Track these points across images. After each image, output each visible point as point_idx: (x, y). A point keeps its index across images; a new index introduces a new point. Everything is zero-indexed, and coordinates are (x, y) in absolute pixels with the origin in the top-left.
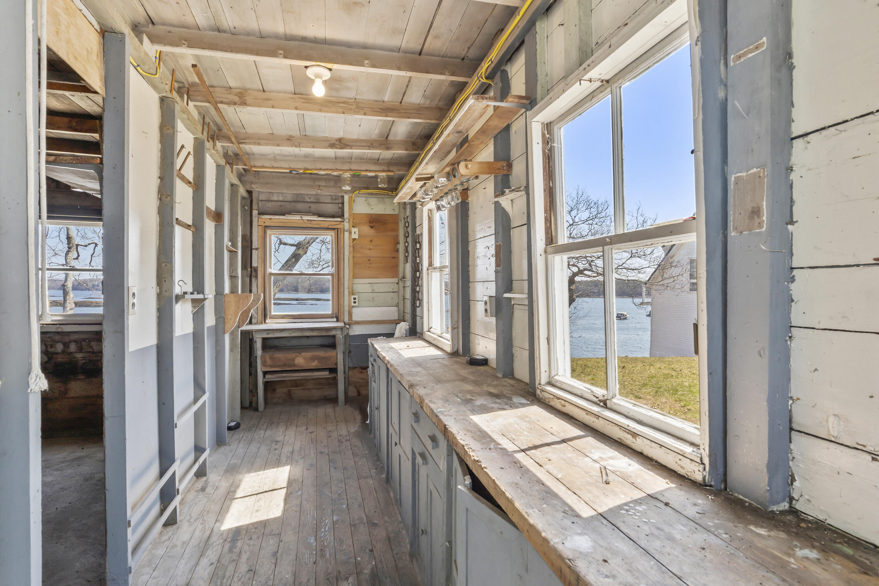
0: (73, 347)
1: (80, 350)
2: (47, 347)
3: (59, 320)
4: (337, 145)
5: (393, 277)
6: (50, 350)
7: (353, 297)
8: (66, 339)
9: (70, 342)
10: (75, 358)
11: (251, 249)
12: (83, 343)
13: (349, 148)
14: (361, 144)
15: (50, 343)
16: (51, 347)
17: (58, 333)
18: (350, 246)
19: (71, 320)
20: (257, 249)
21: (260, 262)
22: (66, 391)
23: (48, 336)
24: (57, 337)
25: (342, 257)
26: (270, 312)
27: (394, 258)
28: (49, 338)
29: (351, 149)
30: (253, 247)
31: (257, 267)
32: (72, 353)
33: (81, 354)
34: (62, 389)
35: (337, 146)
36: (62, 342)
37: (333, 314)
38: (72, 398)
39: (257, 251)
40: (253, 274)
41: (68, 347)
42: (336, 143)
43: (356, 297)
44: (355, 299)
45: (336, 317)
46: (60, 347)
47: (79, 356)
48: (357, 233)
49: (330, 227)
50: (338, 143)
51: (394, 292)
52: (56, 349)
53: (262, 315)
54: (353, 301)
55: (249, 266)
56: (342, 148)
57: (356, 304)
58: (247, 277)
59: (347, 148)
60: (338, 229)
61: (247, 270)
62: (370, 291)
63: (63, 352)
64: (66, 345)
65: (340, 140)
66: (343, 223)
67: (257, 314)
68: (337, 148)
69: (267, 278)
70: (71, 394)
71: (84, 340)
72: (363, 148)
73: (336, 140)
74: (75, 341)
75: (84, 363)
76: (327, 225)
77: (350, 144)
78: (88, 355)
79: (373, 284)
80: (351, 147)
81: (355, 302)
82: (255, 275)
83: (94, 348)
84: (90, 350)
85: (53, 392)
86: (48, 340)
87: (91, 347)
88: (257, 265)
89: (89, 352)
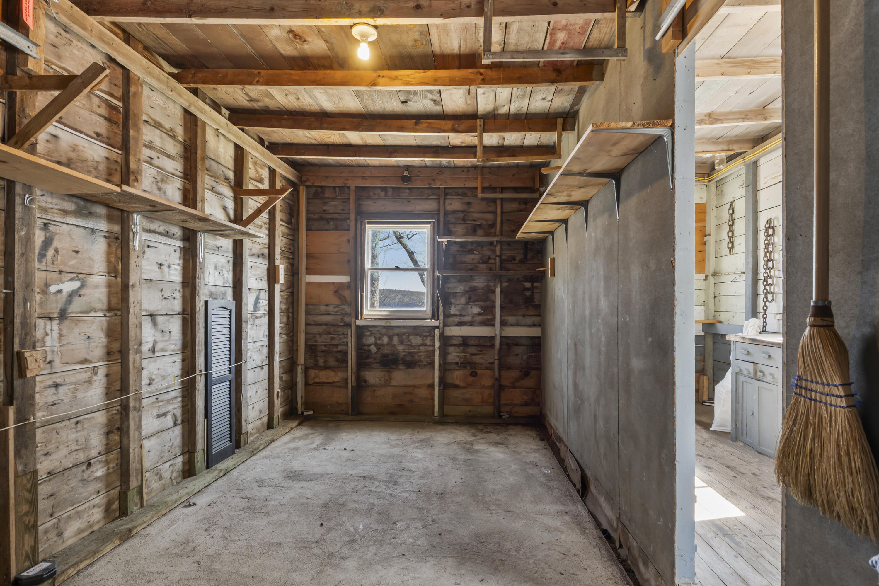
0: (396, 340)
1: (401, 343)
2: (376, 339)
3: (387, 315)
4: (706, 120)
6: (378, 342)
8: (391, 332)
9: (394, 335)
10: (397, 350)
12: (404, 337)
13: (720, 122)
14: (733, 117)
15: (378, 336)
16: (379, 340)
17: (384, 327)
19: (397, 315)
22: (390, 379)
23: (377, 329)
24: (384, 331)
28: (378, 331)
29: (722, 123)
32: (395, 345)
33: (402, 346)
34: (387, 378)
35: (706, 122)
36: (387, 335)
38: (394, 386)
41: (392, 340)
42: (705, 118)
46: (385, 340)
47: (401, 348)
50: (707, 118)
51: (700, 290)
52: (383, 341)
56: (711, 123)
59: (718, 122)
63: (388, 344)
64: (391, 338)
65: (710, 115)
68: (706, 124)
70: (394, 383)
71: (404, 334)
72: (735, 121)
73: (706, 116)
74: (398, 335)
75: (404, 355)
77: (721, 118)
78: (407, 347)
80: (722, 121)
83: (413, 341)
84: (409, 343)
85: (380, 380)
86: (377, 333)
87: (410, 341)
89: (408, 345)
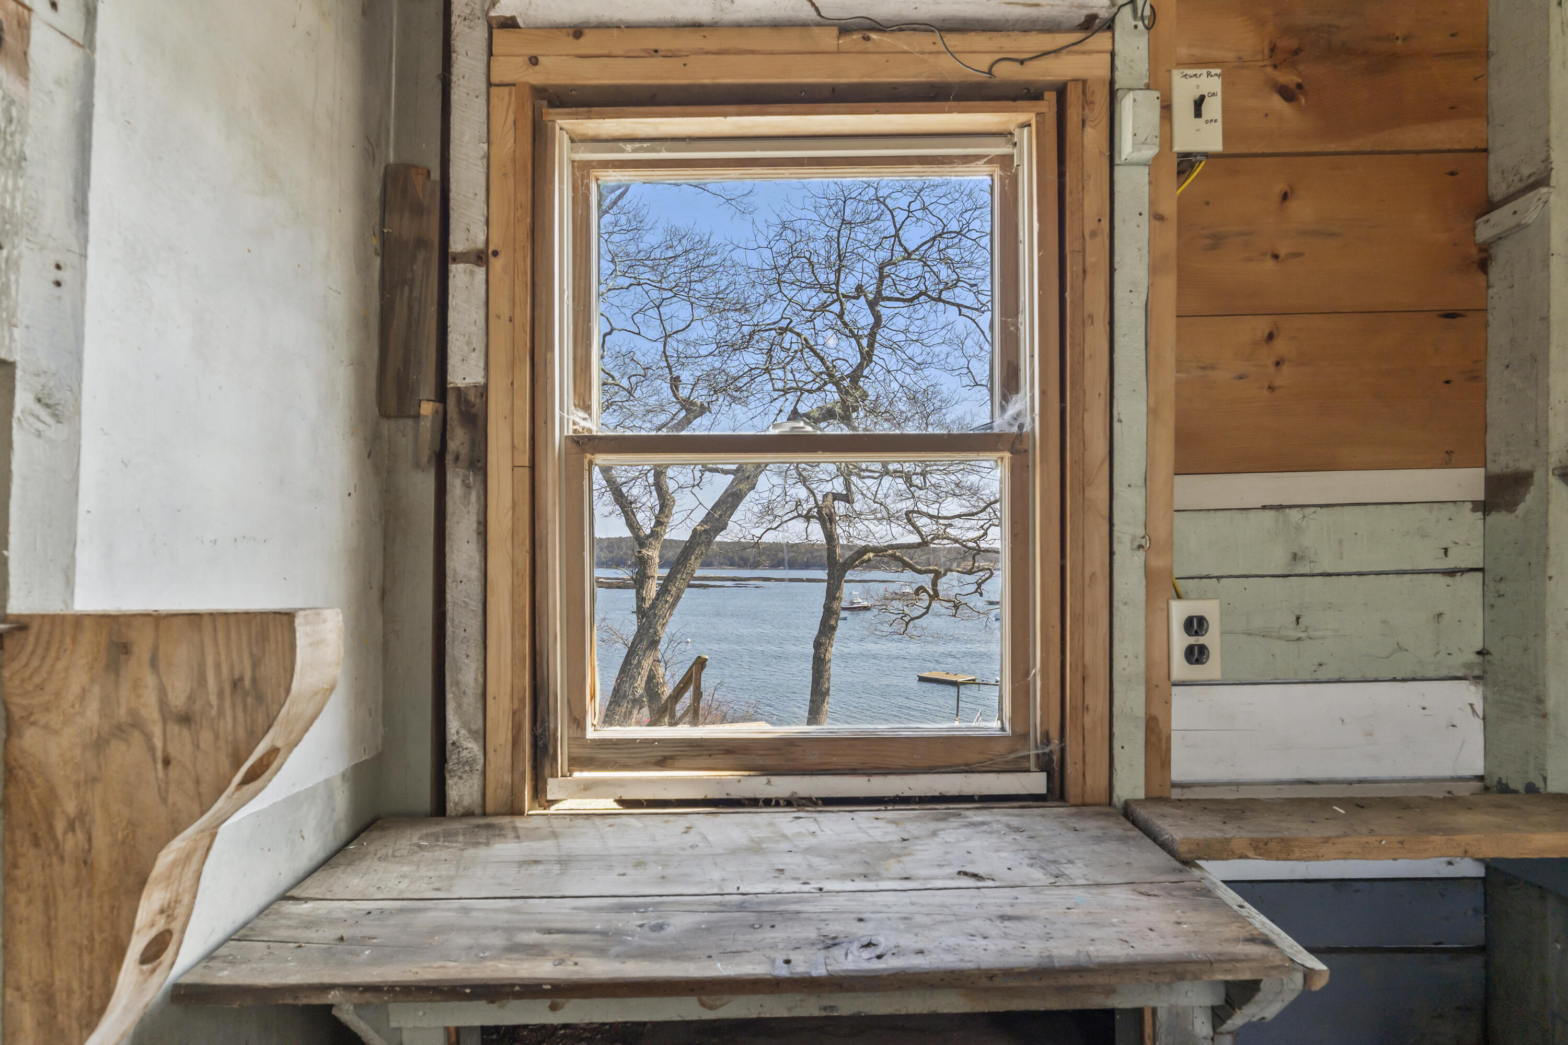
5: (1448, 461)
7: (1179, 611)
11: (445, 258)
18: (1157, 217)
20: (481, 257)
21: (499, 358)
25: (1096, 304)
26: (578, 722)
27: (1451, 315)
30: (457, 244)
31: (483, 391)
37: (1021, 736)
39: (480, 272)
40: (458, 440)
43: (1209, 609)
44: (1195, 625)
45: (1045, 764)
48: (1213, 108)
49: (1007, 72)
51: (1451, 573)
53: (516, 742)
54: (1180, 641)
55: (427, 388)
57: (1212, 668)
58: (417, 465)
60: (1061, 91)
61: (417, 416)
62: (1278, 561)
66: (1101, 40)
67: (483, 737)
69: (551, 473)
76: (988, 59)
79: (1295, 514)
81: (1196, 655)
82: (464, 451)
88: (479, 379)
